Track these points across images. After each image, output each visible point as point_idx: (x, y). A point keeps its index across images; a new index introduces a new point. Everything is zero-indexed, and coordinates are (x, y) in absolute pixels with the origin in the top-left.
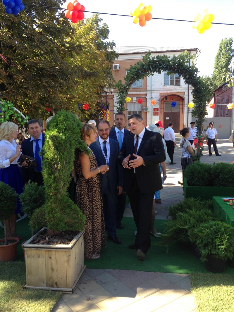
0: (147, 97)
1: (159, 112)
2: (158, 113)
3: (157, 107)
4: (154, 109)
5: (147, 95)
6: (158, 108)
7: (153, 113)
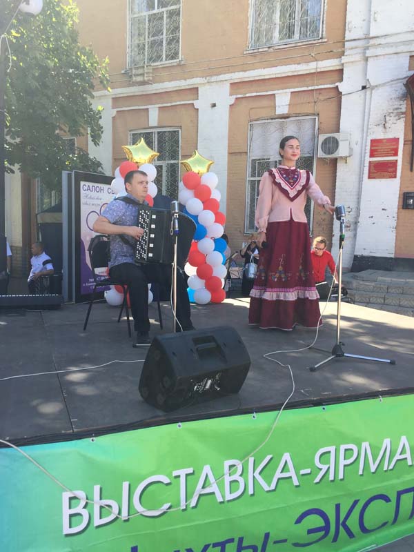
0: (343, 87)
1: (399, 158)
2: (394, 164)
3: (390, 136)
4: (373, 141)
5: (345, 76)
6: (396, 140)
7: (367, 165)
